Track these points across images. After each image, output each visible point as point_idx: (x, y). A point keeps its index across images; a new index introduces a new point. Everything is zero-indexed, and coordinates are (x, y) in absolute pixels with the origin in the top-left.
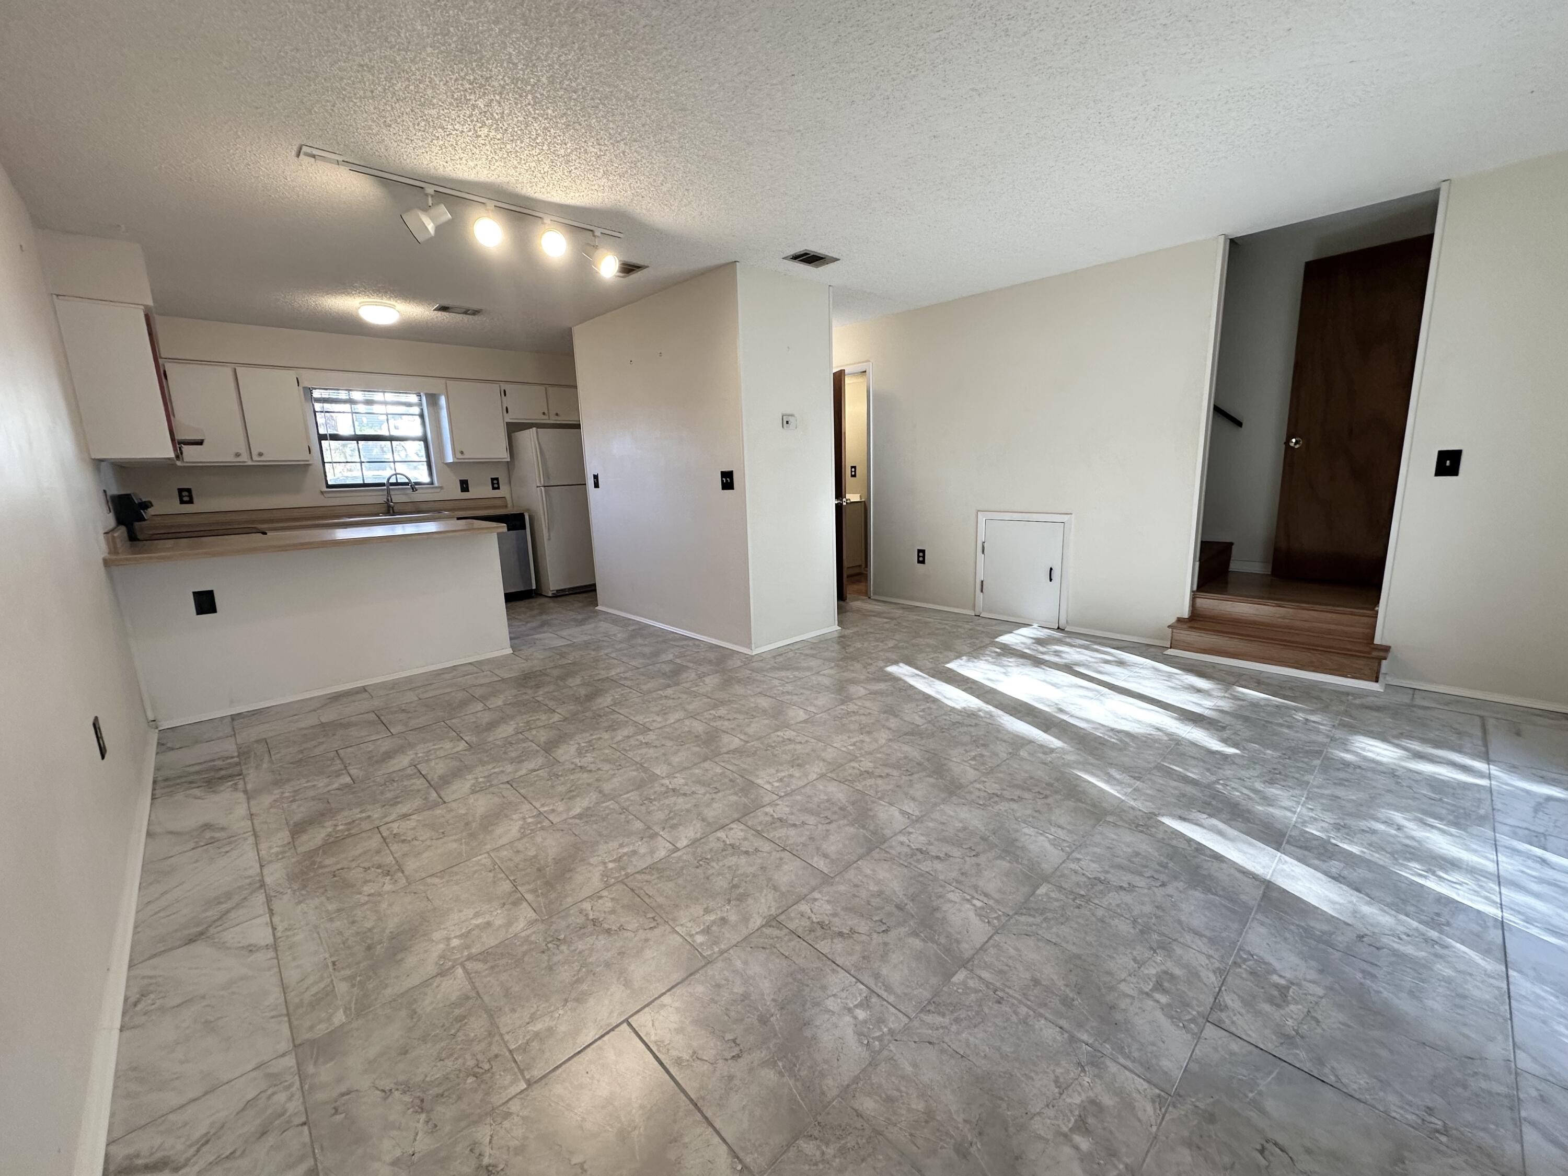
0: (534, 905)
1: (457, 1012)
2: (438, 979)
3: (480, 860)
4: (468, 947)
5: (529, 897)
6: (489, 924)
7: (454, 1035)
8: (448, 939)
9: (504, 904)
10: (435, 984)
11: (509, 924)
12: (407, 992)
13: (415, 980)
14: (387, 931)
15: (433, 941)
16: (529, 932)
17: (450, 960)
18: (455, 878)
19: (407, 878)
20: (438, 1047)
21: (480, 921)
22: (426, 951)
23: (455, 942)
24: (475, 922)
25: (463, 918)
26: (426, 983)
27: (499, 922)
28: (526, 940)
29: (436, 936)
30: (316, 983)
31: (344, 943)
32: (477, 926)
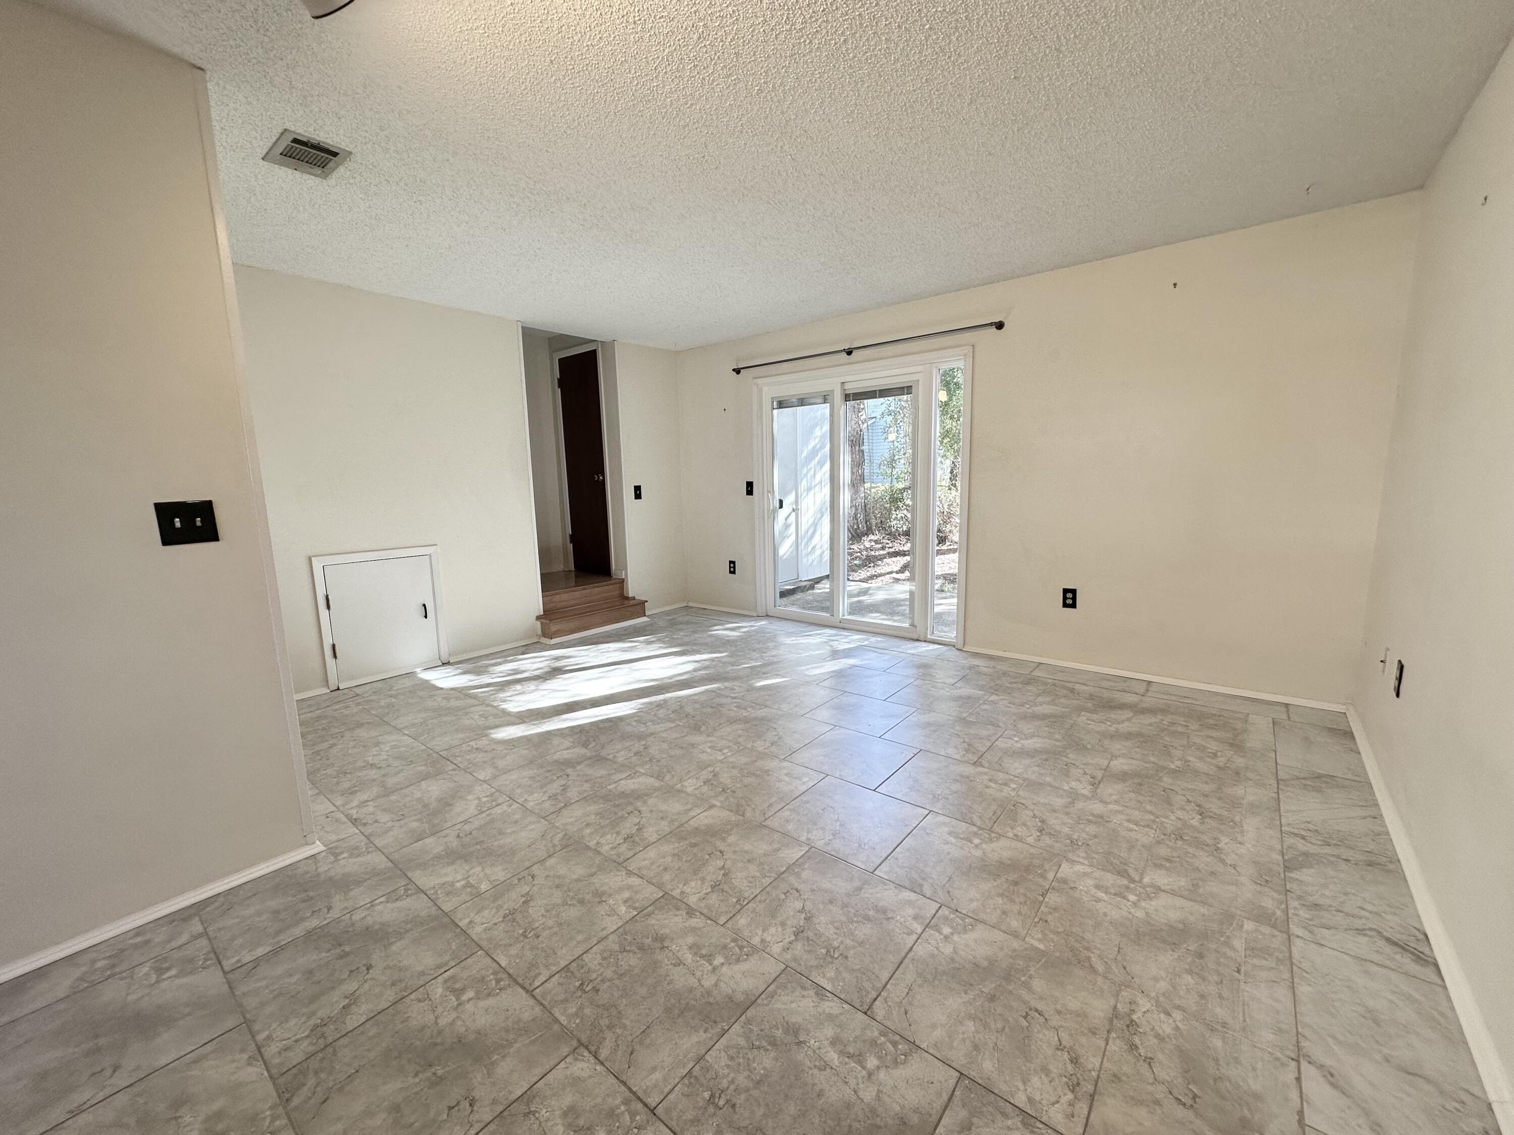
0: (1055, 868)
1: (1168, 865)
2: (1163, 888)
3: (1040, 940)
4: (1128, 888)
5: (1051, 875)
6: (1097, 887)
7: (1178, 857)
8: (1135, 904)
9: (1071, 888)
10: (1168, 887)
11: (1085, 874)
12: (1191, 900)
13: (1180, 902)
14: (1176, 955)
15: (1146, 913)
16: (1081, 860)
17: (1146, 891)
18: (1077, 945)
19: (1117, 995)
20: (1191, 860)
21: (1101, 895)
22: (1157, 910)
23: (1132, 898)
24: (1106, 898)
25: (1110, 907)
26: (1173, 893)
27: (1090, 882)
28: (1087, 858)
29: (1140, 914)
30: (1262, 968)
31: (1221, 982)
32: (1106, 893)
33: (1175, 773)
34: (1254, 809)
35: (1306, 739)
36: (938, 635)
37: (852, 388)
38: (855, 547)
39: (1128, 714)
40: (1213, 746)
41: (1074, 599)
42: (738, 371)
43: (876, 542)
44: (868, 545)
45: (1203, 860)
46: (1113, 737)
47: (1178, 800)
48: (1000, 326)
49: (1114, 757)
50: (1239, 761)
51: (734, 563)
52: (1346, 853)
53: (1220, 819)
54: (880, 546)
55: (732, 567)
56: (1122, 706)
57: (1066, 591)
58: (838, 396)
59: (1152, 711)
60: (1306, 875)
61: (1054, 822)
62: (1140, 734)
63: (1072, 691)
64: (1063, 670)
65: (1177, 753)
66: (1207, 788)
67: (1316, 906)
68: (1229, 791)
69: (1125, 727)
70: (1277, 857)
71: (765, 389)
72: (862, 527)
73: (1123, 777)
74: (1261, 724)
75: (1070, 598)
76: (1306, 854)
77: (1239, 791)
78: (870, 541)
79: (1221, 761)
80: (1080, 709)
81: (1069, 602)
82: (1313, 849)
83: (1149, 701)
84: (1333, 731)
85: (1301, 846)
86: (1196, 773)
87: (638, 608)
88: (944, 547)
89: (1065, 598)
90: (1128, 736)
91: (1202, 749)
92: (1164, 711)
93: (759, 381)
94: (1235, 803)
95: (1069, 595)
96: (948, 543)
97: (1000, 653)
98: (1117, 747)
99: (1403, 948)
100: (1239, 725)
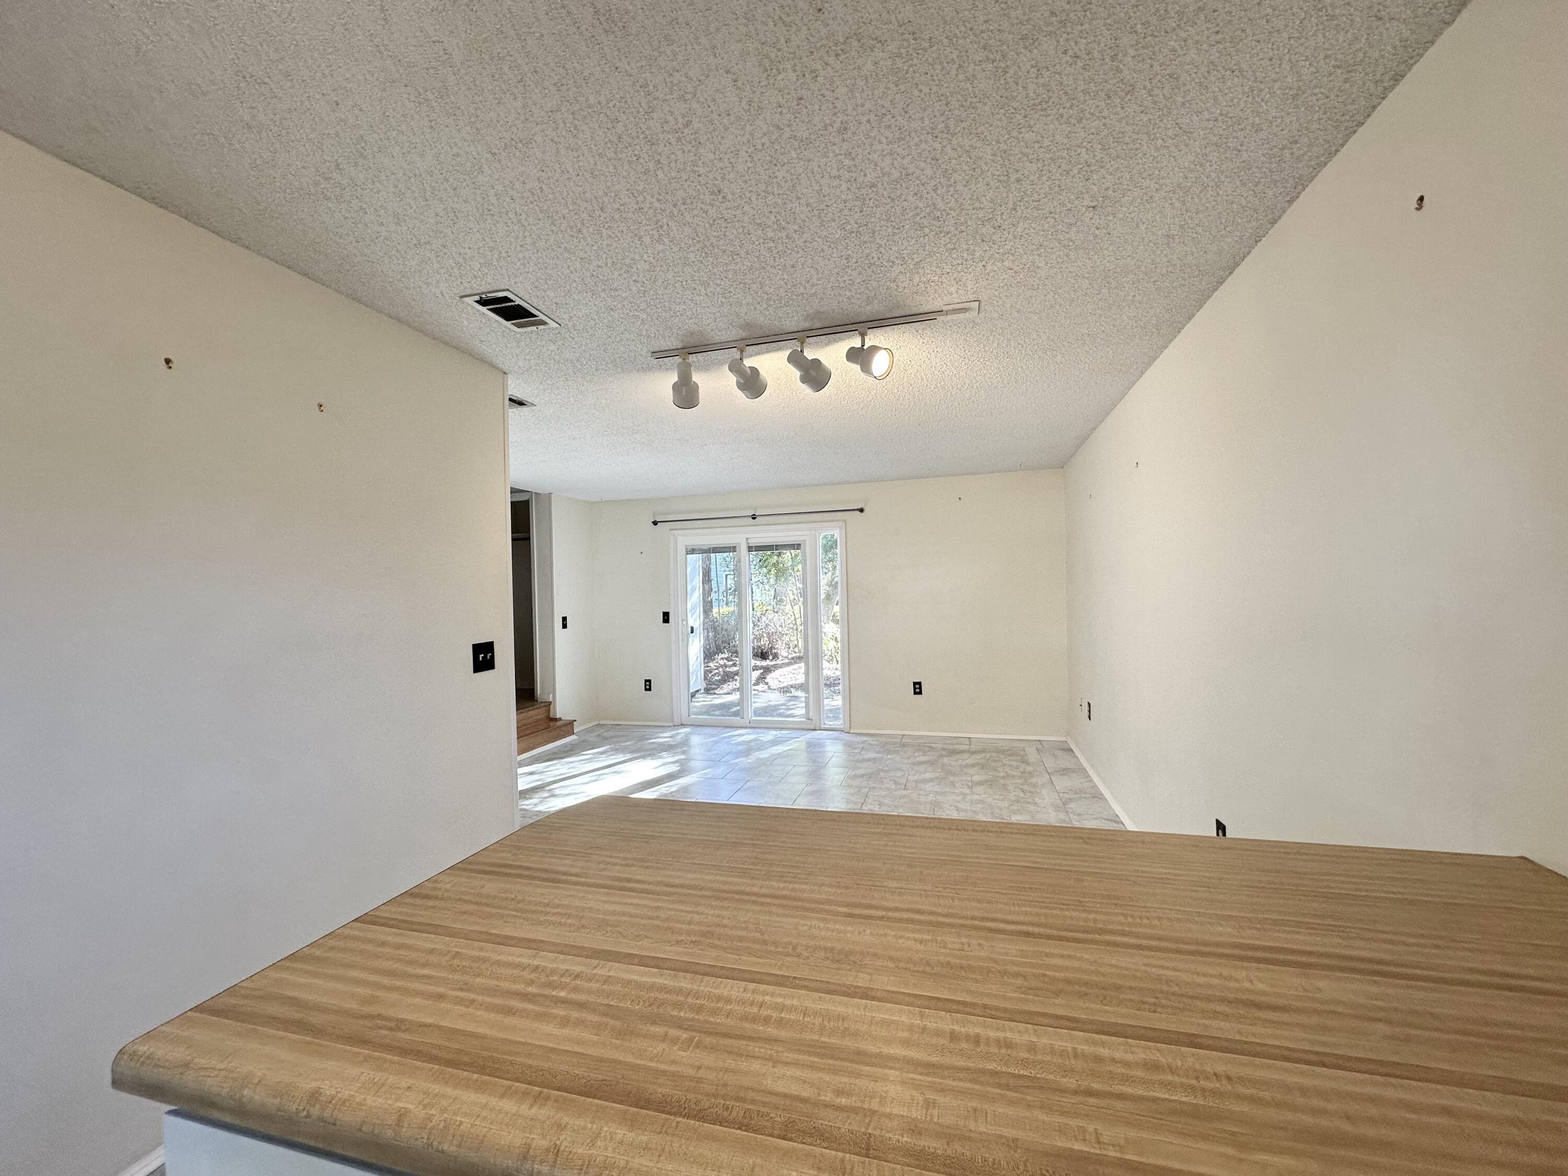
33: (1004, 778)
34: (1043, 786)
35: (1054, 755)
36: (829, 723)
37: (755, 542)
38: (712, 665)
39: (966, 755)
40: (1015, 764)
41: (920, 688)
42: (655, 523)
43: (727, 659)
44: (722, 662)
45: (1032, 808)
46: (967, 766)
47: (1011, 788)
48: (861, 510)
49: (972, 776)
50: (1030, 769)
51: (649, 681)
52: (1084, 795)
53: (1030, 792)
54: (731, 663)
55: (648, 685)
56: (962, 752)
57: (915, 684)
58: (743, 549)
59: (979, 752)
60: (1072, 805)
61: (961, 806)
62: (978, 764)
63: (931, 747)
64: (920, 737)
65: (1000, 769)
66: (1020, 782)
67: (1079, 814)
68: (1030, 781)
69: (970, 761)
70: (1059, 801)
71: (679, 538)
72: (713, 648)
73: (981, 783)
74: (1031, 751)
75: (918, 688)
76: (1070, 799)
77: (1034, 780)
78: (722, 659)
79: (1022, 770)
80: (942, 756)
81: (918, 690)
82: (1072, 796)
83: (974, 747)
84: (1065, 750)
85: (1066, 796)
86: (1013, 776)
87: (568, 728)
88: (779, 662)
89: (915, 688)
90: (973, 765)
91: (1010, 766)
92: (984, 751)
93: (676, 532)
94: (1034, 785)
95: (917, 686)
96: (781, 658)
97: (878, 732)
98: (971, 771)
99: (1111, 820)
100: (1022, 753)
